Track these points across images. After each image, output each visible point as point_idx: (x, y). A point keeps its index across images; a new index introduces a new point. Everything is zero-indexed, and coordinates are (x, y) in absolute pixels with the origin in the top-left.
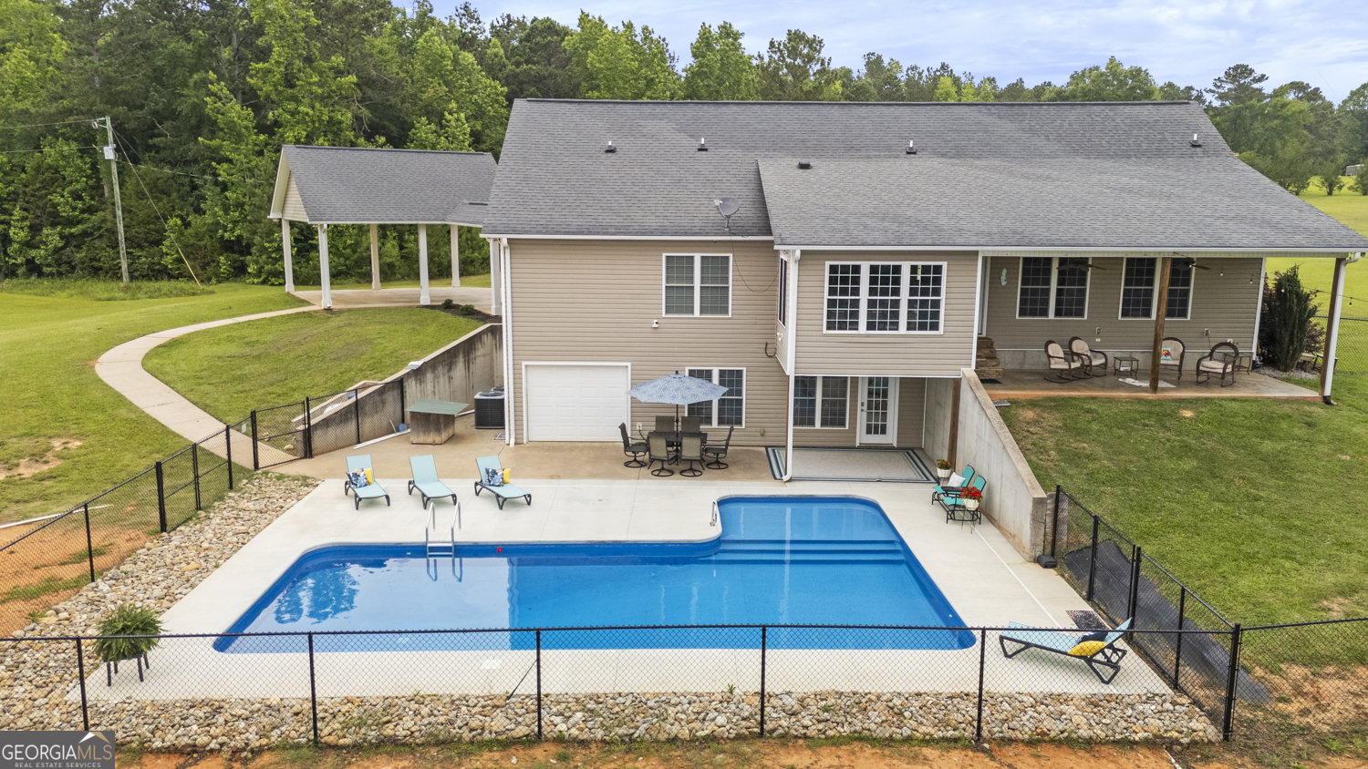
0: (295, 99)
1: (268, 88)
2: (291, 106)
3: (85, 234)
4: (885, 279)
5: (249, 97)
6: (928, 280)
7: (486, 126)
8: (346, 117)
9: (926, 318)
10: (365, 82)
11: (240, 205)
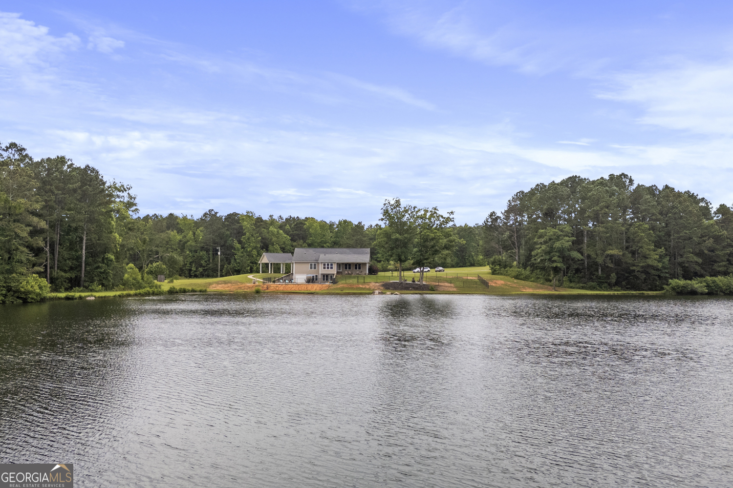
0: (249, 242)
1: (244, 241)
2: (249, 244)
3: (207, 269)
4: (328, 265)
5: (240, 242)
6: (332, 265)
7: (286, 246)
8: (259, 246)
9: (332, 268)
10: (262, 238)
11: (239, 263)
